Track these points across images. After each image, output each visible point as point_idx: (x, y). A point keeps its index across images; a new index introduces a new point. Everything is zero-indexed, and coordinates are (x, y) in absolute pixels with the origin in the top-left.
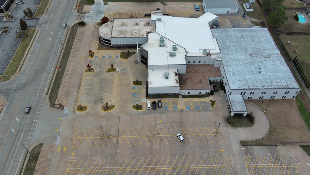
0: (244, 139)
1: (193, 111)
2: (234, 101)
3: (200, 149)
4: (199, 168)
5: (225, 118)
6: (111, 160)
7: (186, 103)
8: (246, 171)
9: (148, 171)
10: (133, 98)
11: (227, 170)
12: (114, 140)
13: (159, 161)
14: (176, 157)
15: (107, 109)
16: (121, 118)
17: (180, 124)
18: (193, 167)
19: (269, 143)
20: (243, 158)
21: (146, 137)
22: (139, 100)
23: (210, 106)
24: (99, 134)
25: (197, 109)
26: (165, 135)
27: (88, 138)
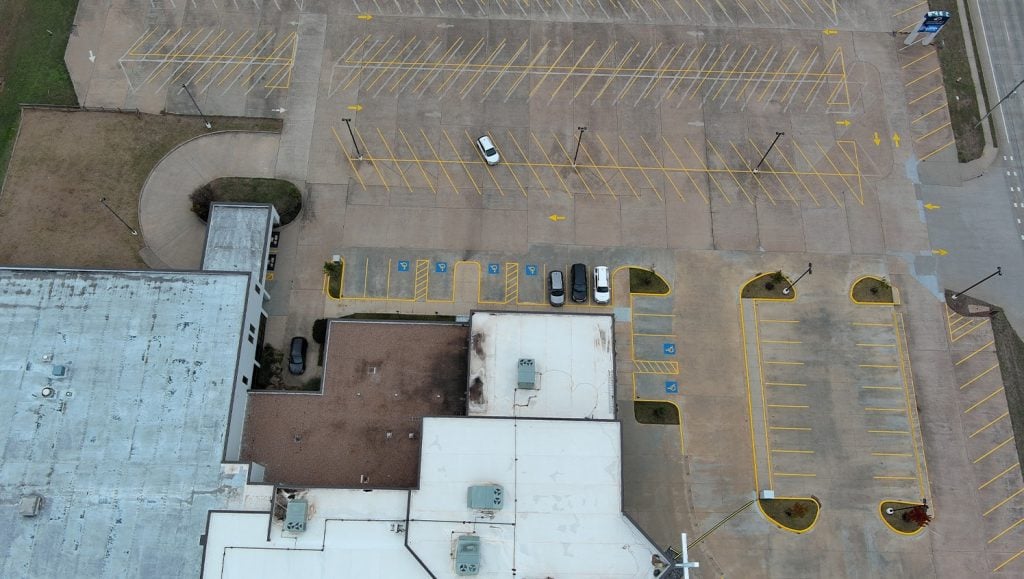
0: (264, 138)
1: (424, 254)
2: (248, 254)
3: (427, 115)
4: (443, 62)
5: (305, 217)
6: (719, 101)
7: (446, 293)
8: (298, 49)
9: (599, 63)
10: (669, 332)
11: (357, 55)
12: (719, 159)
13: (567, 87)
14: (511, 98)
15: (770, 280)
16: (708, 240)
17: (484, 202)
18: (461, 68)
19: (183, 120)
20: (291, 84)
21: (609, 162)
22: (644, 319)
23: (347, 273)
24: (778, 184)
25: (404, 260)
26: (542, 168)
27: (812, 171)
